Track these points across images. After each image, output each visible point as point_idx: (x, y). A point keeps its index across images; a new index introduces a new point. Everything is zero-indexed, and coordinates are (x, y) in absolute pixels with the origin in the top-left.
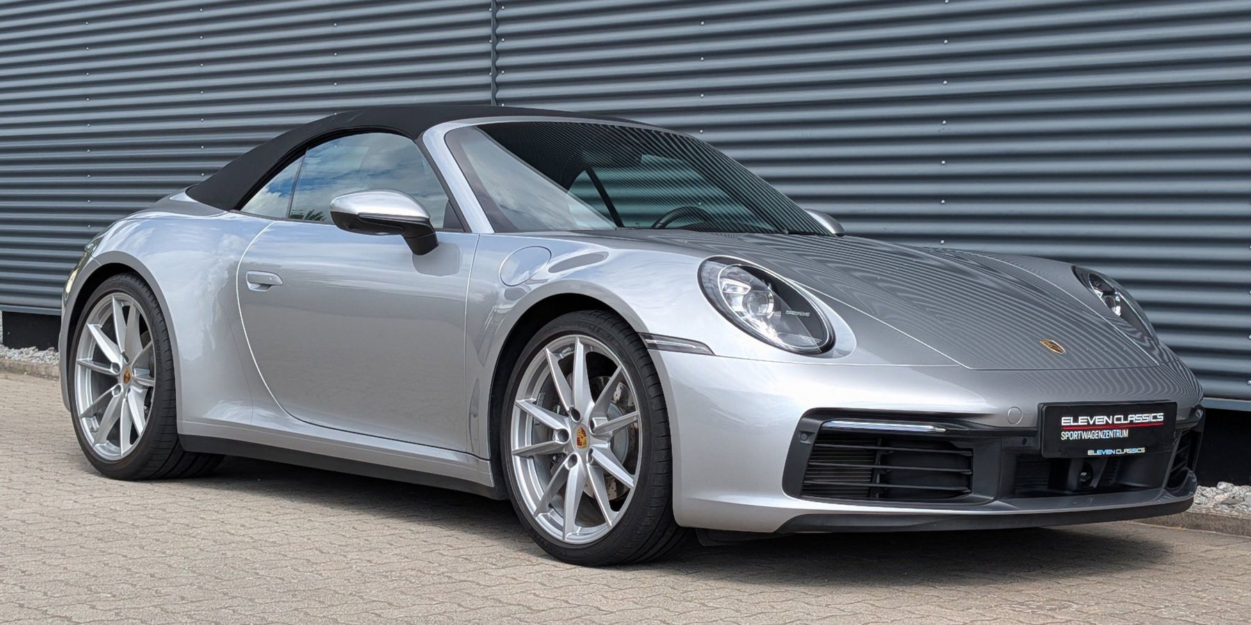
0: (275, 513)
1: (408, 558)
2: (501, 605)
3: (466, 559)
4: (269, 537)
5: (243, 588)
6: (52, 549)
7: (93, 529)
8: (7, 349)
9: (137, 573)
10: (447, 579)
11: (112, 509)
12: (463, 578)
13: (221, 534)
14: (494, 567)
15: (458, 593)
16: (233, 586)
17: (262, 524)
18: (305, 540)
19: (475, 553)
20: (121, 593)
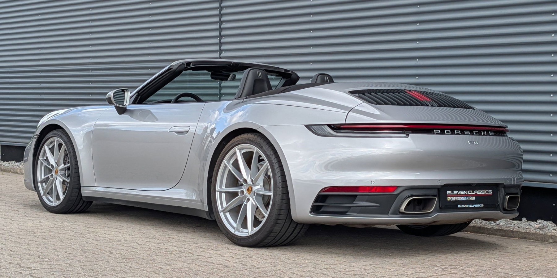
0: (119, 229)
1: (175, 246)
2: (214, 264)
3: (201, 247)
4: (116, 238)
5: (104, 257)
6: (23, 242)
7: (40, 234)
8: (2, 162)
9: (59, 251)
10: (192, 255)
11: (48, 227)
12: (198, 254)
13: (96, 237)
14: (212, 250)
15: (196, 260)
16: (100, 257)
17: (113, 233)
18: (132, 239)
19: (205, 245)
20: (52, 259)
